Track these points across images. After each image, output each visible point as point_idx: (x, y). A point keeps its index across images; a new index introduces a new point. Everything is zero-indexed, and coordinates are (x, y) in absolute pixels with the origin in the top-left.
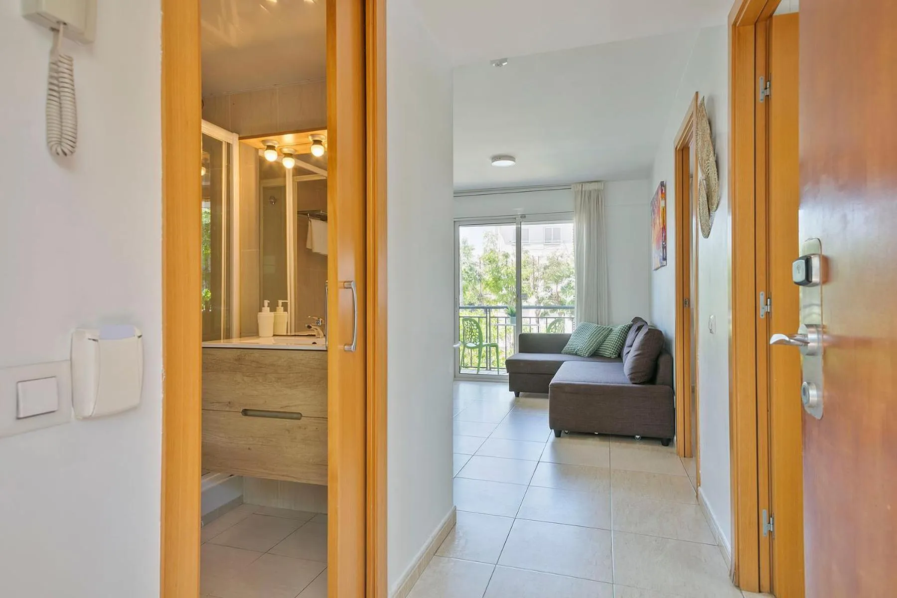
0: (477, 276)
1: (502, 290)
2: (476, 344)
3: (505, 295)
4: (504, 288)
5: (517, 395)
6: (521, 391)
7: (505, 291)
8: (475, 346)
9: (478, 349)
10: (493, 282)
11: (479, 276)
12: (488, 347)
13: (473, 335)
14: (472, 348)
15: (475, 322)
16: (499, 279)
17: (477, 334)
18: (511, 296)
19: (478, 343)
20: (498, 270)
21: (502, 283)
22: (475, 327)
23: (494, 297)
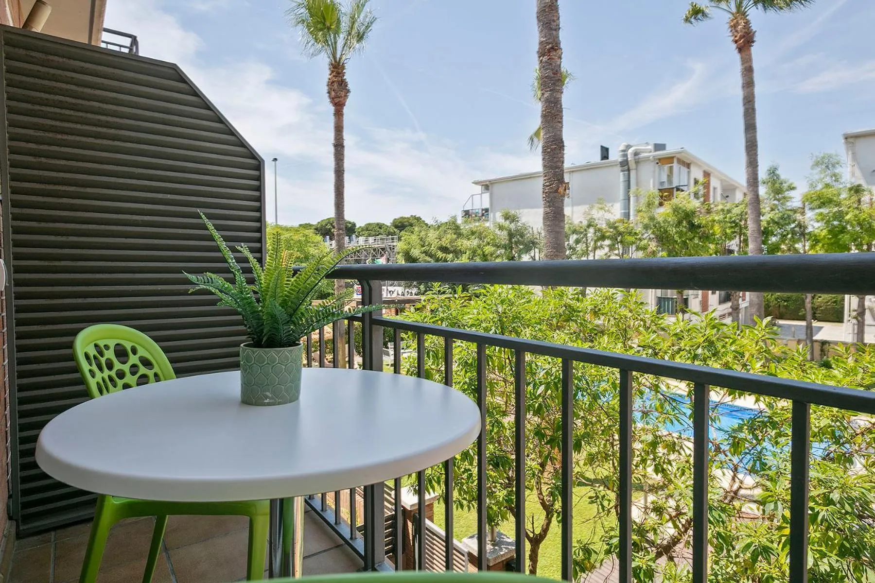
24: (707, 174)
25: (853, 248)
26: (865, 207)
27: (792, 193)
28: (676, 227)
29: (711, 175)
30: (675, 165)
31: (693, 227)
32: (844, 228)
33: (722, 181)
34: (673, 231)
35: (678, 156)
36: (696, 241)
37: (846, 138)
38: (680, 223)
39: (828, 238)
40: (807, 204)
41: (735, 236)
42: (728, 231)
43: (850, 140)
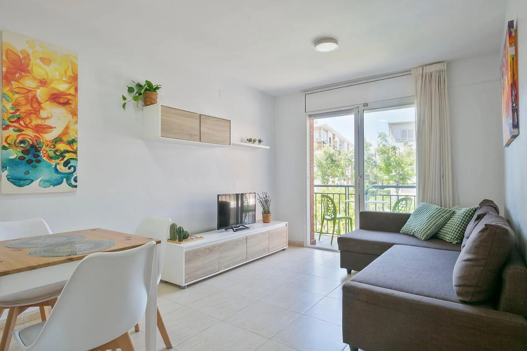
0: (373, 163)
1: (392, 172)
2: (331, 217)
3: (394, 175)
4: (393, 171)
5: (349, 272)
6: (353, 270)
7: (394, 173)
8: (331, 218)
9: (333, 221)
10: (385, 167)
11: (375, 163)
12: (347, 220)
13: (330, 209)
14: (328, 220)
15: (330, 198)
16: (390, 165)
17: (332, 208)
18: (398, 176)
19: (333, 216)
20: (389, 158)
21: (391, 168)
22: (331, 203)
23: (386, 177)
24: (334, 135)
25: (394, 172)
26: (397, 155)
27: (371, 148)
28: (325, 161)
29: (336, 135)
30: (322, 131)
31: (333, 161)
32: (390, 163)
33: (339, 138)
34: (324, 162)
35: (323, 127)
36: (334, 167)
37: (389, 125)
38: (327, 159)
39: (385, 168)
40: (377, 153)
41: (350, 166)
42: (347, 163)
43: (390, 125)
